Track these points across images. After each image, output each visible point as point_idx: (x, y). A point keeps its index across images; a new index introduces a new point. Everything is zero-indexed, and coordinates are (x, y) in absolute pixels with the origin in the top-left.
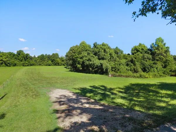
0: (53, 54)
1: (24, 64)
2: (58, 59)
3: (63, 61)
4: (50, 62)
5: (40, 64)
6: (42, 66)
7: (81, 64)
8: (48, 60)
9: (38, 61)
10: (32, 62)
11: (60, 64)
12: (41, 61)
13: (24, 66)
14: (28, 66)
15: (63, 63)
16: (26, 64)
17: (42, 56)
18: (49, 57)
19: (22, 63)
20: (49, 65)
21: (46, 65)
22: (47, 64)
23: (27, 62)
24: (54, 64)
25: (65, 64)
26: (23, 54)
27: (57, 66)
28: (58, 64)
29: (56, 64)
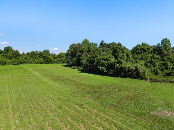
0: (44, 51)
1: (14, 62)
2: (51, 57)
3: (55, 58)
4: (42, 59)
5: (31, 62)
6: (34, 64)
7: (106, 67)
8: (39, 58)
9: (28, 58)
10: (22, 60)
11: (52, 62)
12: (32, 58)
13: (14, 64)
14: (18, 64)
15: (55, 60)
16: (16, 62)
17: (32, 53)
18: (40, 54)
19: (11, 61)
20: (41, 63)
21: (38, 63)
22: (39, 61)
23: (16, 60)
24: (47, 62)
25: (58, 62)
26: (12, 51)
27: (50, 64)
28: (51, 61)
29: (48, 62)
